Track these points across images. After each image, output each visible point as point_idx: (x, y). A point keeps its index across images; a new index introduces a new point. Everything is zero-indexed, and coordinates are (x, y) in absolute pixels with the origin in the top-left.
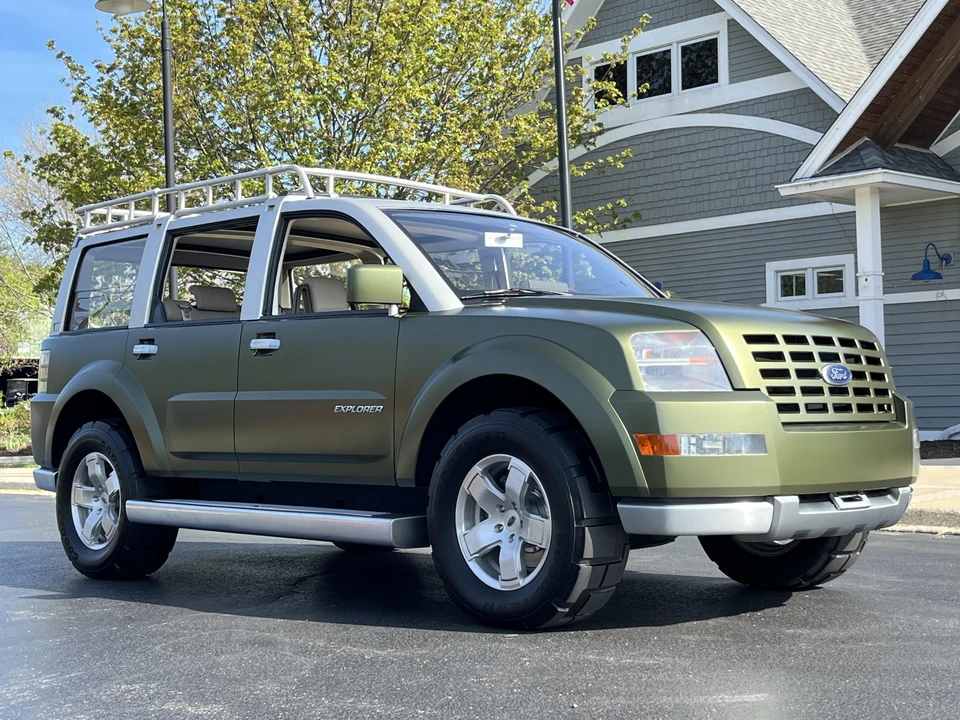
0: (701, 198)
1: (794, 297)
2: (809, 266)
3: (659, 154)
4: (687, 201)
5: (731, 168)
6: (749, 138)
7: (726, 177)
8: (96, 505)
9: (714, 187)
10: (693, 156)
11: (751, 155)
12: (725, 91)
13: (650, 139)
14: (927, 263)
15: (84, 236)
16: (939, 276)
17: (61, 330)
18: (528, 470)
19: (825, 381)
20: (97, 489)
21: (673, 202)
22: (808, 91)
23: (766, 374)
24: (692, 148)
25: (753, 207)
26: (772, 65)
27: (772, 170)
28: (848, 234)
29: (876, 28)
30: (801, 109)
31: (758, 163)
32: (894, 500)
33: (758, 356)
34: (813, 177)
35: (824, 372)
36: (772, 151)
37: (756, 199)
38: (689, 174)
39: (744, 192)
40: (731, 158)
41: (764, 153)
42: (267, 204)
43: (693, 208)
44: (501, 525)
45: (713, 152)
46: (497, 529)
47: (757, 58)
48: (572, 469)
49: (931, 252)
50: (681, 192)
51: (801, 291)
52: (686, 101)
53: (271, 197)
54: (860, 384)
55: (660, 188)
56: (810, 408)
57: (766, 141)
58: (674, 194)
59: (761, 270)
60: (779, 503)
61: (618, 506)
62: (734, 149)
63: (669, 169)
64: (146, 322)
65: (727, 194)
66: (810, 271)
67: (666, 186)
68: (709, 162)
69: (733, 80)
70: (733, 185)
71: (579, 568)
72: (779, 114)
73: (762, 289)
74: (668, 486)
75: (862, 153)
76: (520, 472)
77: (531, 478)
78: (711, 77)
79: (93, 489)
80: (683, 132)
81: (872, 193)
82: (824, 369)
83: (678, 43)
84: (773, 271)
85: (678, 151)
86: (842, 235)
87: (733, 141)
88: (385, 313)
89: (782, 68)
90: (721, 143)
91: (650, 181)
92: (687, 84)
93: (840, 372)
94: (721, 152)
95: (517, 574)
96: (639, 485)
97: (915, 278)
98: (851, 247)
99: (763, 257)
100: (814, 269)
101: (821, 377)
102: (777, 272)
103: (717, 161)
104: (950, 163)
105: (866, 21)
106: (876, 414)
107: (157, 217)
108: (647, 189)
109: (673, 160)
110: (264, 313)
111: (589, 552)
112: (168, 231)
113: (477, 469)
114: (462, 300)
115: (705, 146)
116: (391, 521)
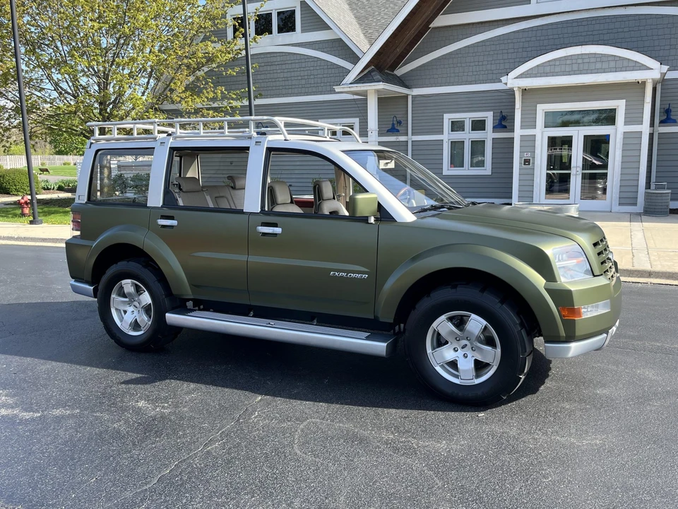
0: (287, 87)
3: (267, 64)
4: (281, 88)
5: (302, 73)
6: (311, 60)
7: (300, 78)
8: (130, 309)
9: (294, 82)
10: (284, 67)
11: (312, 68)
12: (298, 36)
13: (262, 56)
14: (393, 124)
16: (398, 131)
18: (485, 323)
20: (130, 300)
21: (274, 88)
22: (341, 40)
24: (282, 63)
26: (323, 26)
27: (322, 76)
29: (360, 10)
30: (335, 49)
31: (315, 72)
34: (350, 84)
36: (321, 67)
37: (314, 90)
38: (282, 75)
39: (308, 86)
40: (302, 69)
41: (318, 68)
42: (255, 140)
43: (284, 91)
44: (457, 348)
45: (293, 66)
46: (454, 351)
47: (315, 21)
49: (395, 119)
50: (278, 83)
52: (280, 39)
55: (267, 81)
57: (319, 62)
58: (274, 84)
62: (303, 65)
63: (271, 72)
65: (300, 86)
67: (270, 80)
68: (291, 70)
69: (303, 31)
70: (303, 82)
71: (520, 378)
72: (325, 50)
74: (576, 335)
75: (372, 74)
76: (477, 322)
77: (486, 327)
78: (293, 29)
79: (127, 300)
80: (278, 54)
81: (375, 92)
83: (276, 10)
85: (276, 63)
87: (303, 61)
89: (327, 28)
90: (297, 61)
91: (263, 77)
92: (280, 30)
94: (297, 66)
95: (472, 377)
96: (561, 335)
97: (388, 131)
103: (296, 70)
104: (403, 79)
105: (355, 7)
107: (158, 137)
108: (261, 81)
109: (274, 67)
110: (262, 208)
112: (171, 148)
113: (443, 318)
115: (290, 62)
116: (385, 345)
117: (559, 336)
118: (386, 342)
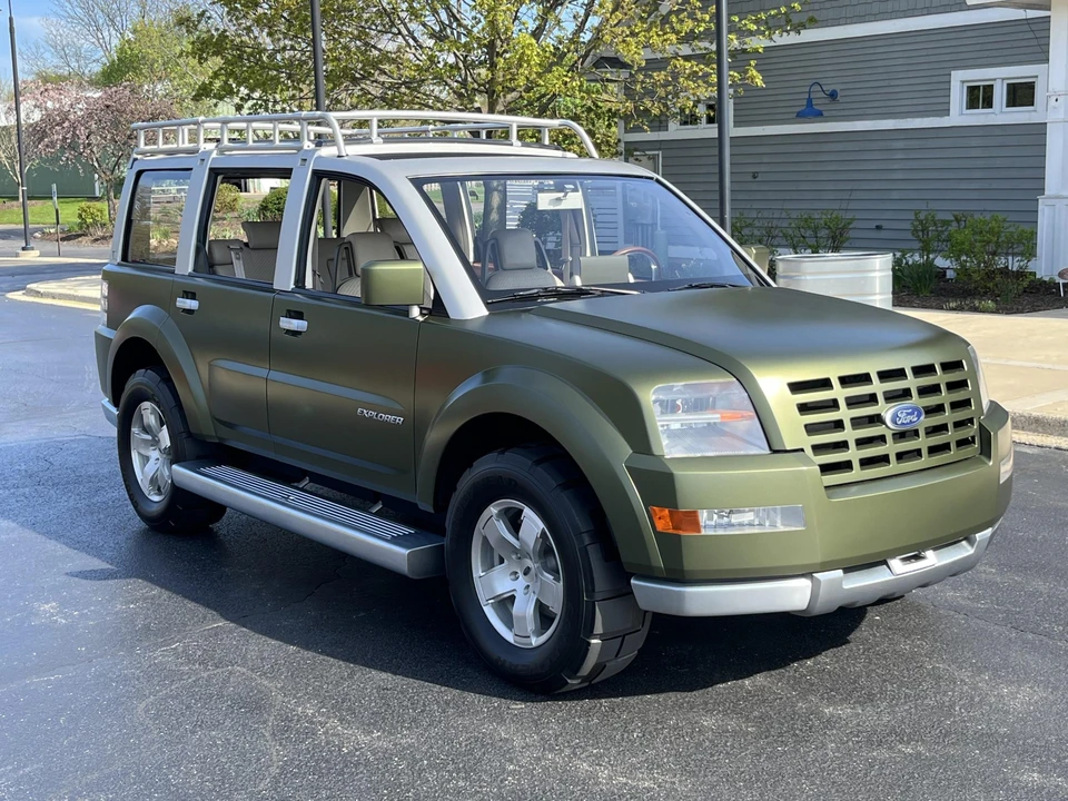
1: (980, 111)
2: (1000, 76)
8: (154, 454)
15: (139, 157)
17: (119, 259)
18: (542, 525)
19: (887, 426)
20: (153, 439)
23: (811, 429)
25: (941, 9)
28: (1042, 41)
32: (969, 547)
33: (804, 408)
35: (888, 418)
42: (301, 156)
43: (876, 8)
44: (517, 573)
46: (513, 577)
48: (584, 535)
51: (988, 103)
53: (305, 148)
54: (936, 420)
56: (866, 463)
59: (945, 79)
60: (819, 581)
61: (632, 581)
64: (190, 270)
66: (999, 81)
71: (589, 644)
73: (945, 100)
74: (685, 568)
76: (533, 524)
77: (543, 533)
79: (150, 438)
82: (888, 411)
84: (960, 80)
86: (1035, 42)
88: (406, 313)
93: (908, 414)
95: (529, 632)
96: (654, 564)
98: (1043, 56)
99: (951, 64)
100: (1003, 79)
101: (884, 423)
102: (963, 82)
106: (953, 454)
107: (202, 149)
110: (296, 282)
111: (599, 628)
112: (211, 169)
113: (493, 510)
114: (487, 304)
116: (405, 552)
117: (651, 568)
118: (407, 547)
